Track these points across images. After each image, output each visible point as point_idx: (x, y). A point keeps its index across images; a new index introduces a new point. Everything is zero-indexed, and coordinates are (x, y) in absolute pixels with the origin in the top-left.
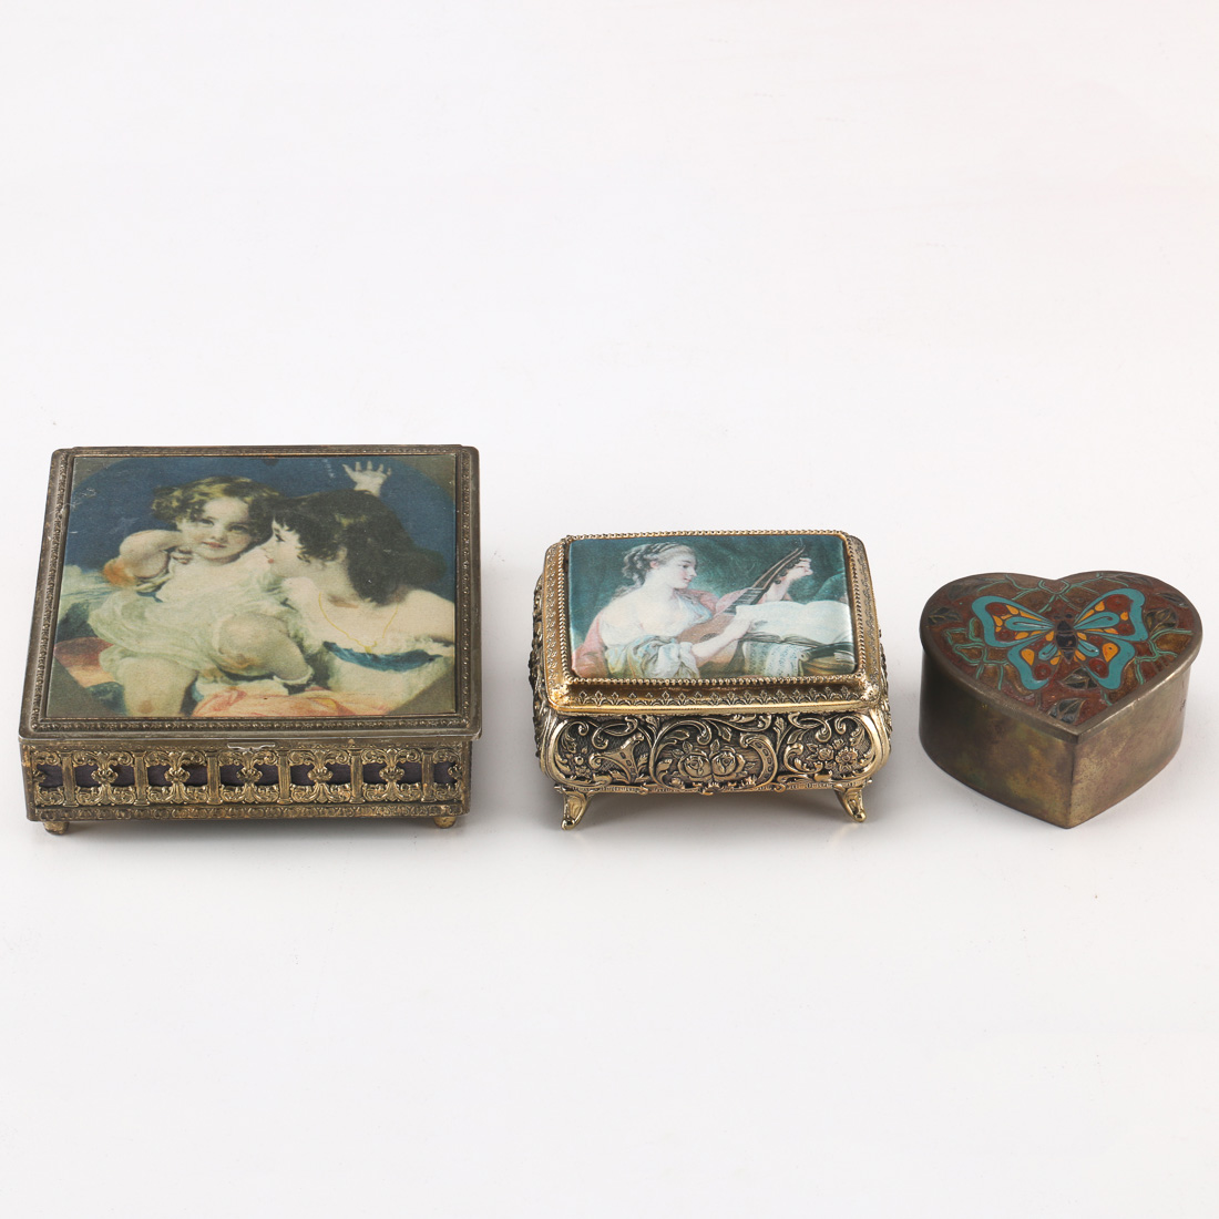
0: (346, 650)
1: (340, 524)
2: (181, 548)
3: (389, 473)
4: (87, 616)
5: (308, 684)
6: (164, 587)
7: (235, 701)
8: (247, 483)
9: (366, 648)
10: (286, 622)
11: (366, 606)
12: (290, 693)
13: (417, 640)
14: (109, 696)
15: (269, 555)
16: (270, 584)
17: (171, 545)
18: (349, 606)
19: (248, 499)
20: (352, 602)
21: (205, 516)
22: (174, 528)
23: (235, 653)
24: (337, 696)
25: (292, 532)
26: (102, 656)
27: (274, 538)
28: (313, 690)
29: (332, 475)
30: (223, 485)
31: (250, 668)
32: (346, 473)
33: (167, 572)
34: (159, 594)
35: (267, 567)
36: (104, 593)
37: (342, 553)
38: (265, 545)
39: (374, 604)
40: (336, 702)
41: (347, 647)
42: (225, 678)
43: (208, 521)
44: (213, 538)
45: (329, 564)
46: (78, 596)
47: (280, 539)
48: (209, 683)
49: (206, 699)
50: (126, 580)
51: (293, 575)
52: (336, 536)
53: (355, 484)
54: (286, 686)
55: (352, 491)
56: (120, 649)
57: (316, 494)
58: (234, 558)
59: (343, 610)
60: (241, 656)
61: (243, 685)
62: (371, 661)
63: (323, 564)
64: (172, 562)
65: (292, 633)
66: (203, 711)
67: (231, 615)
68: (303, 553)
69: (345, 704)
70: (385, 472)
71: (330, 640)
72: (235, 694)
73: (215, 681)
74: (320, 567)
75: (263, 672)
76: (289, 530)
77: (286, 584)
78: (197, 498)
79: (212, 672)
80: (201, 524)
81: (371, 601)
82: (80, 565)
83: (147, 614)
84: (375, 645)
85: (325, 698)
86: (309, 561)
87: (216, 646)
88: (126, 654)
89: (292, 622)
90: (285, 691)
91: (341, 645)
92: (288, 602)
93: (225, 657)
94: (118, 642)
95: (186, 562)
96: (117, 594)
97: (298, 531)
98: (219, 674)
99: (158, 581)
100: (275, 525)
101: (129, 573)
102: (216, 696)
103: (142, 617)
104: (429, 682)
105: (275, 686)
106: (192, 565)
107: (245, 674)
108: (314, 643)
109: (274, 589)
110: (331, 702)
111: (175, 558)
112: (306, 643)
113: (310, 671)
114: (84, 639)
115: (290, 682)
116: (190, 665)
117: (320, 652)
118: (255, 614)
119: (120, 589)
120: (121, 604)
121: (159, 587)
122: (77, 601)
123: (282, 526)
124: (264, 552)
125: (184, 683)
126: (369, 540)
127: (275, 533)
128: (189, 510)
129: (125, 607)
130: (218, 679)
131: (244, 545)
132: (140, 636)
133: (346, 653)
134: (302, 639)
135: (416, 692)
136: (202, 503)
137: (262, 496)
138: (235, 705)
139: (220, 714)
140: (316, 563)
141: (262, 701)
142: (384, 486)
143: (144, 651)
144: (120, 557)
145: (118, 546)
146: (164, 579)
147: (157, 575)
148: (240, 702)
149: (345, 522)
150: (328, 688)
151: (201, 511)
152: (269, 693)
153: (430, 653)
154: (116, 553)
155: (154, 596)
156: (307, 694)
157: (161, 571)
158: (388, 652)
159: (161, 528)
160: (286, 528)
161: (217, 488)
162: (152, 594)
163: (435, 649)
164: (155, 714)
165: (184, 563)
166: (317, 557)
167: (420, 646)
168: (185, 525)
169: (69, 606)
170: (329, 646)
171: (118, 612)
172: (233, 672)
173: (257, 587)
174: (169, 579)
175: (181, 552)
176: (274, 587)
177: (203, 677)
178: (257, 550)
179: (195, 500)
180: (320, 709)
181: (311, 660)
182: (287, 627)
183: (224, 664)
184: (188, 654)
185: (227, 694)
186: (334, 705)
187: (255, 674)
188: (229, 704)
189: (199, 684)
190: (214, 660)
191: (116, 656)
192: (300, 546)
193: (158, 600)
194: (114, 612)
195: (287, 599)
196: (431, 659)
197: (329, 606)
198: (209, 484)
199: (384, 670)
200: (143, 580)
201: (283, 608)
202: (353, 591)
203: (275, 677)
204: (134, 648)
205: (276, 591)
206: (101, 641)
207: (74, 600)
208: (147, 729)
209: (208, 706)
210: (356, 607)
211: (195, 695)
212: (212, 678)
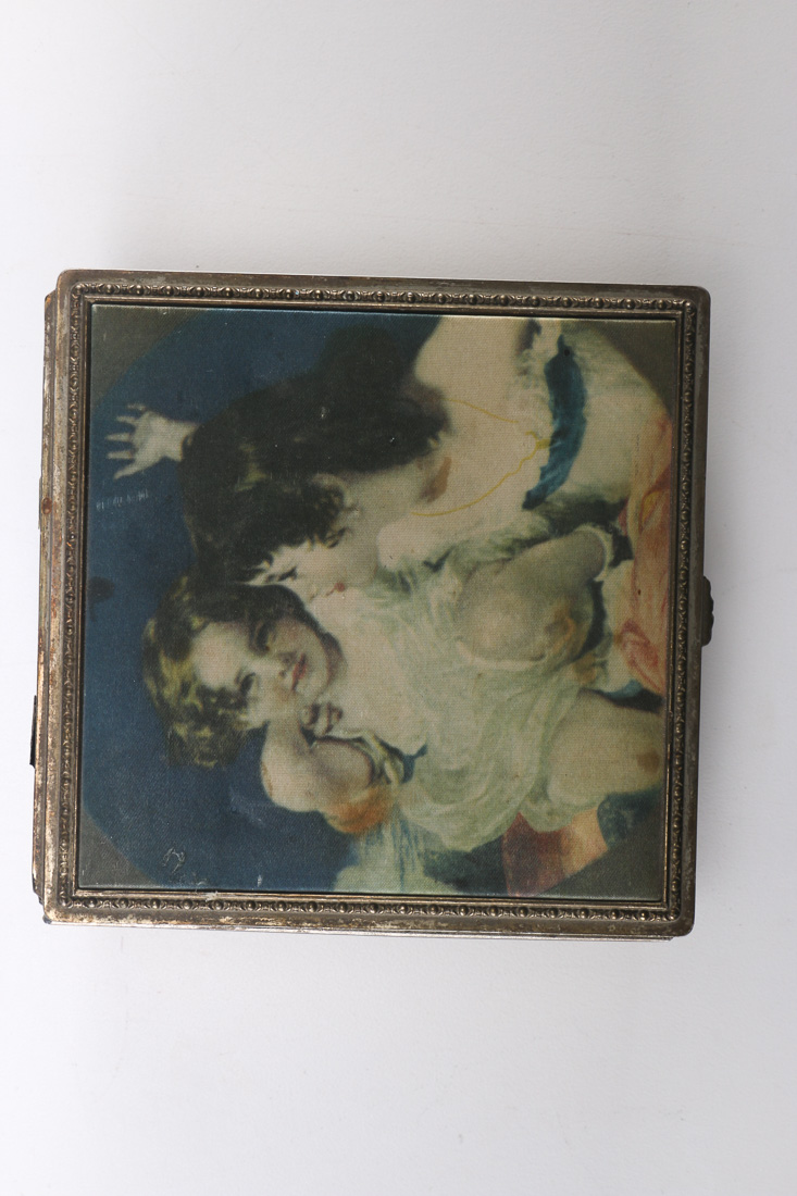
0: (543, 476)
1: (259, 485)
2: (306, 720)
3: (141, 408)
4: (456, 853)
5: (615, 533)
6: (393, 744)
7: (642, 635)
8: (158, 626)
9: (539, 446)
10: (477, 565)
11: (448, 448)
12: (630, 557)
13: (525, 372)
14: (627, 814)
15: (325, 591)
16: (392, 588)
17: (299, 737)
18: (445, 471)
19: (196, 622)
20: (439, 464)
21: (233, 687)
22: (259, 735)
23: (541, 638)
24: (639, 490)
25: (275, 556)
26: (540, 826)
27: (289, 583)
28: (624, 524)
29: (141, 496)
30: (163, 661)
31: (576, 616)
32: (137, 475)
33: (360, 740)
34: (409, 749)
35: (353, 594)
36: (405, 831)
37: (326, 481)
38: (303, 596)
39: (441, 435)
40: (649, 493)
41: (538, 473)
42: (597, 650)
43: (246, 682)
44: (283, 674)
45: (348, 501)
46: (409, 868)
47: (292, 574)
48: (606, 673)
49: (636, 676)
50: (374, 801)
51: (374, 554)
52: (286, 490)
53: (164, 463)
54: (615, 563)
55: (182, 464)
56: (528, 803)
57: (188, 520)
58: (330, 643)
59: (453, 479)
60: (549, 629)
61: (613, 623)
62: (566, 440)
63: (352, 509)
64: (338, 733)
65: (504, 555)
66: (656, 680)
67: (460, 646)
68: (323, 539)
69: (654, 480)
70: (138, 414)
71: (521, 499)
72: (631, 636)
73: (603, 665)
74: (356, 513)
75: (586, 595)
76: (270, 560)
77: (391, 563)
78: (192, 699)
79: (581, 671)
80: (252, 692)
81: (436, 438)
82: (339, 867)
83: (454, 767)
84: (535, 435)
85: (642, 507)
86: (342, 532)
87: (526, 665)
88: (540, 792)
89: (477, 555)
90: (626, 566)
91: (532, 481)
92: (434, 560)
93: (549, 653)
94: (513, 806)
95: (336, 713)
96: (407, 811)
97: (275, 546)
98: (587, 660)
99: (378, 753)
100: (258, 581)
101: (359, 796)
102: (632, 663)
103: (460, 774)
104: (617, 356)
105: (614, 581)
106: (344, 703)
107: (587, 624)
108: (527, 523)
109: (403, 582)
110: (649, 498)
111: (329, 728)
112: (525, 534)
113: (587, 528)
114: (506, 855)
115: (609, 558)
116: (568, 702)
117: (547, 515)
118: (460, 609)
119: (397, 807)
120: (429, 805)
121: (394, 753)
122: (420, 868)
123: (260, 571)
124: (318, 599)
125: (605, 710)
126: (297, 440)
127: (275, 582)
128: (220, 712)
129: (436, 799)
130: (598, 660)
131: (302, 627)
132: (502, 774)
133: (549, 476)
134: (516, 541)
135: (635, 376)
136: (204, 692)
137: (190, 602)
138: (649, 636)
139: (662, 656)
140: (345, 520)
141: (642, 597)
142: (172, 415)
143: (535, 770)
144: (321, 810)
145: (294, 814)
146: (374, 744)
147: (367, 756)
148: (644, 628)
149: (254, 475)
150: (623, 503)
151: (222, 694)
152: (628, 587)
153: (553, 352)
154: (315, 819)
155: (412, 758)
156: (631, 531)
157: (357, 749)
158: (547, 416)
159: (259, 753)
160: (264, 565)
161: (171, 671)
162: (408, 763)
163: (546, 346)
164: (661, 749)
165: (340, 715)
166: (333, 518)
167: (538, 367)
168: (253, 717)
169: (429, 880)
170: (533, 501)
171: (448, 808)
172: (583, 639)
173: (397, 607)
174: (376, 738)
175: (314, 720)
176: (400, 583)
177: (592, 682)
178: (313, 609)
179: (198, 703)
180: (658, 515)
181: (562, 525)
182: (489, 563)
183: (565, 653)
184: (543, 706)
185: (629, 647)
186: (654, 496)
187: (589, 609)
188: (646, 645)
189: (609, 688)
190: (555, 669)
191: (545, 807)
192: (306, 545)
193: (422, 752)
194: (448, 815)
195: (427, 563)
196: (565, 352)
197: (443, 503)
198: (161, 681)
199: (583, 422)
200: (376, 775)
201: (447, 567)
202: (412, 467)
203: (597, 579)
204: (530, 784)
205: (409, 580)
206: (513, 831)
207: (416, 872)
208: (682, 759)
209: (649, 674)
210: (448, 463)
211: (630, 692)
212: (596, 670)
